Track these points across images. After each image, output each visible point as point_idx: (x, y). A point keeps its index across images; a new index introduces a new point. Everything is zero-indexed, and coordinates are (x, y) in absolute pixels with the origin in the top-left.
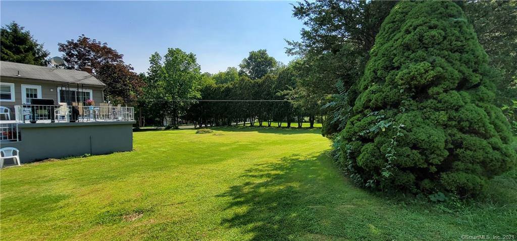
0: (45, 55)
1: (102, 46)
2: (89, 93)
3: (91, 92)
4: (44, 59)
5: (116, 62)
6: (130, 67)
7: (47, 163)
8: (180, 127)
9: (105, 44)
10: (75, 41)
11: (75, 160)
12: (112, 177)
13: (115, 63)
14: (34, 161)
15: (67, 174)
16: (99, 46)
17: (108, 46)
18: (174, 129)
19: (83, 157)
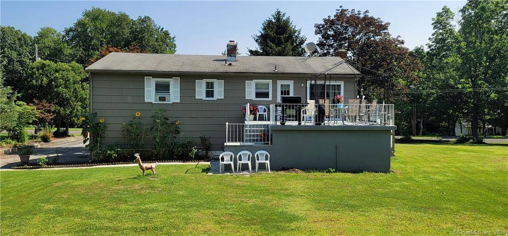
0: (302, 42)
1: (362, 16)
2: (340, 85)
3: (342, 84)
4: (300, 47)
5: (379, 37)
6: (399, 41)
7: (291, 174)
8: (486, 140)
9: (366, 12)
10: (332, 18)
11: (318, 174)
12: (352, 206)
13: (377, 38)
14: (281, 170)
15: (307, 190)
16: (358, 18)
17: (370, 15)
18: (473, 144)
19: (326, 172)
